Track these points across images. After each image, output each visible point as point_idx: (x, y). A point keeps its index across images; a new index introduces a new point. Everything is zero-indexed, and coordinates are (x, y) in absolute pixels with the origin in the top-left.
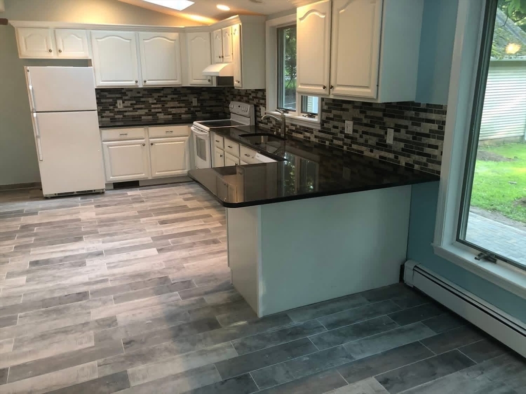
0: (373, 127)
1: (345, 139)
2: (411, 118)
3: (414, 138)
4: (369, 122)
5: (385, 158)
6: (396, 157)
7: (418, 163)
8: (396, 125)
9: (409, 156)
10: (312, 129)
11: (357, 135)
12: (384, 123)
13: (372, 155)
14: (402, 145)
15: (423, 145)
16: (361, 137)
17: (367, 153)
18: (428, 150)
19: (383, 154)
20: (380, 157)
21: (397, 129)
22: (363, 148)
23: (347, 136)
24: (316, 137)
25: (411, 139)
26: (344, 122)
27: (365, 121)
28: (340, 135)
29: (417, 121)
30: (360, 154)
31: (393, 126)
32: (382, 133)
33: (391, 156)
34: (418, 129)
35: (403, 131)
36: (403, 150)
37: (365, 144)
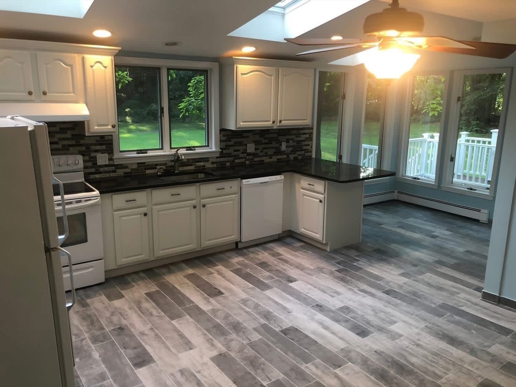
0: (272, 143)
1: (247, 157)
2: (295, 134)
3: (297, 144)
4: (268, 141)
5: (280, 159)
6: (288, 156)
7: (300, 155)
8: (287, 139)
9: (295, 154)
10: (208, 158)
11: (259, 152)
12: (279, 140)
13: (272, 160)
14: (291, 149)
15: (302, 146)
16: (262, 151)
17: (267, 160)
18: (305, 148)
19: (279, 157)
20: (277, 159)
21: (287, 141)
22: (264, 158)
23: (249, 154)
24: (213, 163)
25: (296, 145)
26: (246, 145)
27: (264, 141)
28: (241, 155)
29: (298, 135)
30: (262, 162)
31: (285, 140)
32: (278, 145)
33: (285, 156)
34: (300, 139)
35: (291, 141)
36: (292, 151)
37: (266, 155)
